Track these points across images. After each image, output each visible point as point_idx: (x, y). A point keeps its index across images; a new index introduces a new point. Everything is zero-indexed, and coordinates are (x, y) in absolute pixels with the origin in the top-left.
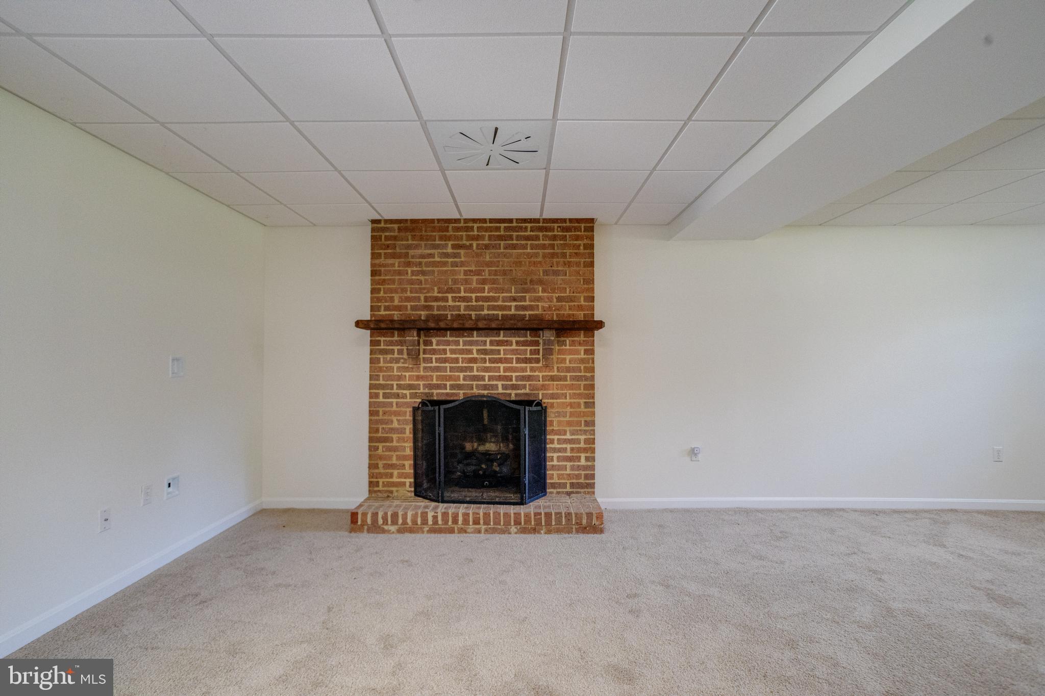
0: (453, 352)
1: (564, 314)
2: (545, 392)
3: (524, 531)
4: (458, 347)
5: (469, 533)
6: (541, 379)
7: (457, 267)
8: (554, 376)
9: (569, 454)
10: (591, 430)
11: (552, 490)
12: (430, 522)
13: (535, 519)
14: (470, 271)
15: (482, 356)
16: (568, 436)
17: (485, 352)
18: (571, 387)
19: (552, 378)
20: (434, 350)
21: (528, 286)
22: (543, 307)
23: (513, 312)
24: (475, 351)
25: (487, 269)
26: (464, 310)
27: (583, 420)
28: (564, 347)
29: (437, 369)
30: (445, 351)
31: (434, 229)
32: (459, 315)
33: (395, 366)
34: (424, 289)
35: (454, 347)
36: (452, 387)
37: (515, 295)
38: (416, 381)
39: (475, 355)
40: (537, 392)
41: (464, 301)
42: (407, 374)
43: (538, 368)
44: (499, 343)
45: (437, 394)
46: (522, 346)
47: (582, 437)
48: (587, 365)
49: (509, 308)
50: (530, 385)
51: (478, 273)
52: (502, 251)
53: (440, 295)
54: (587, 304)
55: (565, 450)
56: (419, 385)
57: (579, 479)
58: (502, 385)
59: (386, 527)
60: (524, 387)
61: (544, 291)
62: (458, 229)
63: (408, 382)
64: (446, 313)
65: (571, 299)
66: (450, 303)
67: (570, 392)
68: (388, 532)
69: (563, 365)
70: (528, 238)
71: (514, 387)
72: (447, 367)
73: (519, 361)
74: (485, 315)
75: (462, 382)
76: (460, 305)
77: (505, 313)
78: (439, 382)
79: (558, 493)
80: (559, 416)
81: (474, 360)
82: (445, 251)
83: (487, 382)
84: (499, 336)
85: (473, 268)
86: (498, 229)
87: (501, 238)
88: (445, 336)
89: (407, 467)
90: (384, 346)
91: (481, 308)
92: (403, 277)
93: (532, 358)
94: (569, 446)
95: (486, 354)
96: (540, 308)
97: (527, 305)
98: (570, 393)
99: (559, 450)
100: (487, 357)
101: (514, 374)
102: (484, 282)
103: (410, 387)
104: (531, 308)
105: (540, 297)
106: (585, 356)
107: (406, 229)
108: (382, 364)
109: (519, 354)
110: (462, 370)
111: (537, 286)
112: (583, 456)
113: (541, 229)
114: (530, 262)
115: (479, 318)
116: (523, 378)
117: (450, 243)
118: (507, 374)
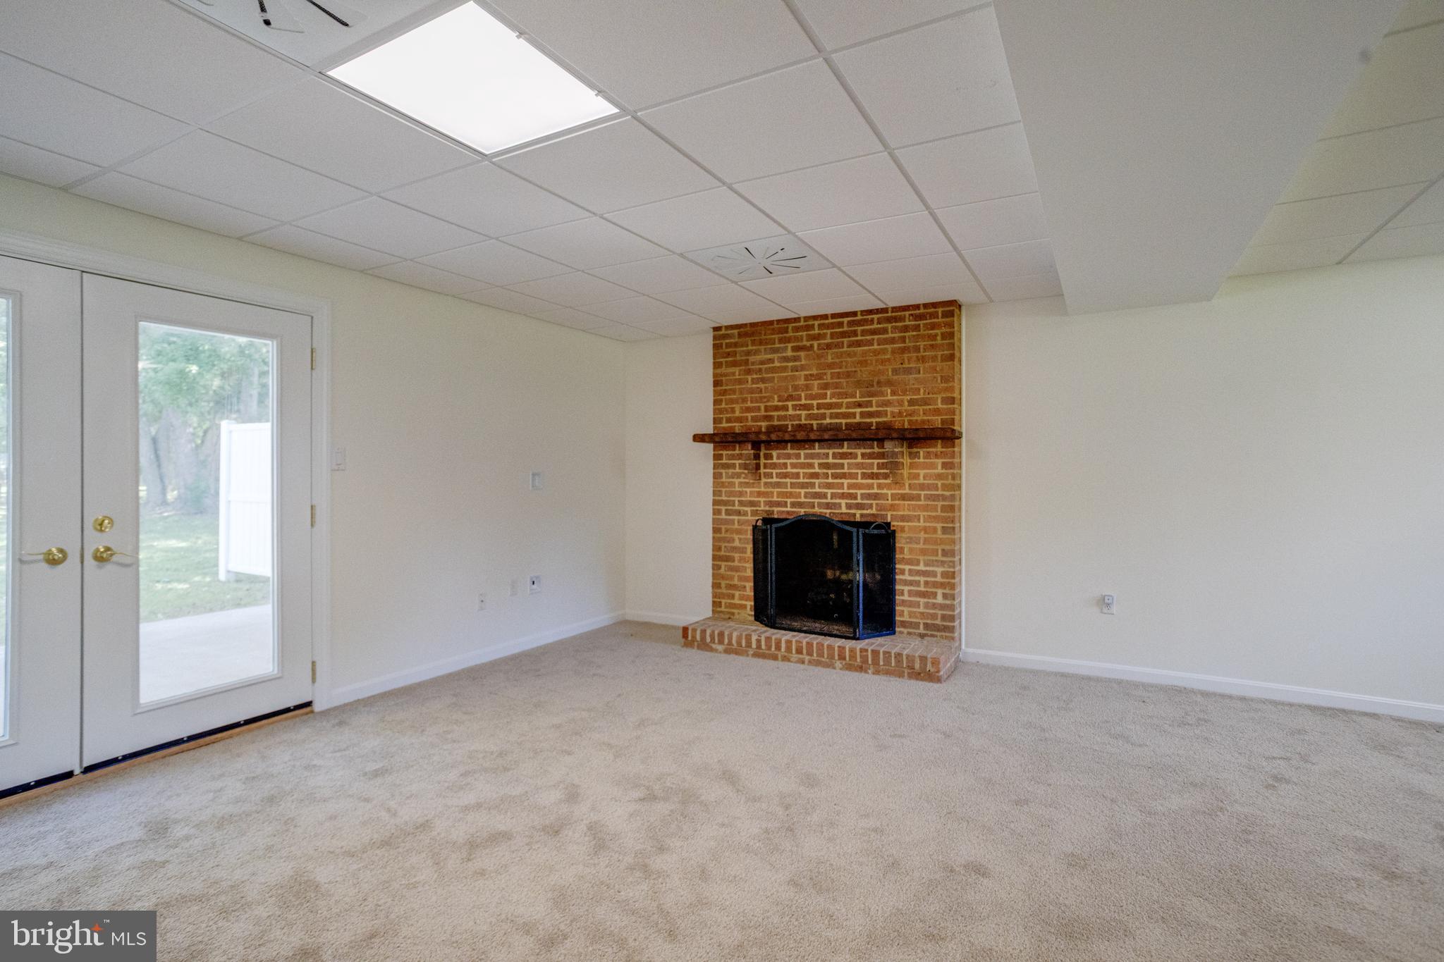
0: (794, 466)
1: (917, 420)
2: (894, 513)
3: (849, 667)
4: (799, 461)
5: (792, 662)
7: (797, 371)
8: (905, 494)
9: (922, 588)
10: (950, 561)
12: (754, 646)
13: (861, 656)
14: (811, 375)
15: (825, 471)
16: (922, 567)
17: (827, 466)
18: (925, 508)
19: (903, 497)
20: (775, 464)
21: (875, 388)
22: (892, 412)
23: (858, 419)
24: (816, 466)
25: (829, 372)
26: (805, 420)
27: (940, 548)
28: (916, 460)
29: (778, 485)
30: (785, 465)
31: (774, 332)
32: (800, 425)
33: (737, 481)
34: (765, 397)
35: (795, 461)
36: (793, 505)
37: (861, 399)
38: (757, 497)
39: (817, 470)
40: (885, 513)
41: (804, 410)
42: (748, 490)
43: (886, 484)
44: (843, 456)
45: (778, 512)
46: (869, 459)
47: (939, 570)
48: (945, 482)
49: (854, 415)
50: (877, 504)
51: (819, 377)
52: (845, 349)
53: (780, 404)
54: (945, 406)
55: (917, 583)
56: (760, 502)
57: (934, 620)
58: (846, 503)
59: (714, 646)
60: (871, 506)
61: (893, 393)
62: (797, 329)
63: (749, 499)
64: (786, 423)
65: (925, 402)
66: (791, 412)
67: (924, 513)
68: (716, 651)
69: (916, 482)
70: (874, 332)
71: (859, 506)
72: (787, 483)
73: (864, 476)
74: (827, 424)
75: (803, 500)
76: (801, 414)
77: (848, 421)
78: (779, 499)
80: (910, 543)
81: (816, 476)
82: (784, 355)
83: (829, 500)
84: (843, 447)
85: (814, 372)
86: (841, 324)
87: (844, 335)
88: (785, 448)
89: (748, 589)
90: (726, 460)
91: (823, 416)
92: (744, 386)
93: (880, 473)
94: (922, 579)
95: (829, 468)
96: (889, 414)
97: (874, 411)
98: (924, 516)
99: (911, 583)
100: (830, 472)
101: (859, 492)
102: (826, 386)
103: (752, 504)
104: (877, 414)
105: (888, 400)
106: (944, 471)
107: (746, 335)
108: (724, 480)
109: (863, 468)
110: (803, 486)
111: (885, 389)
112: (940, 592)
113: (889, 320)
114: (877, 361)
115: (823, 429)
116: (869, 496)
117: (790, 345)
118: (851, 491)
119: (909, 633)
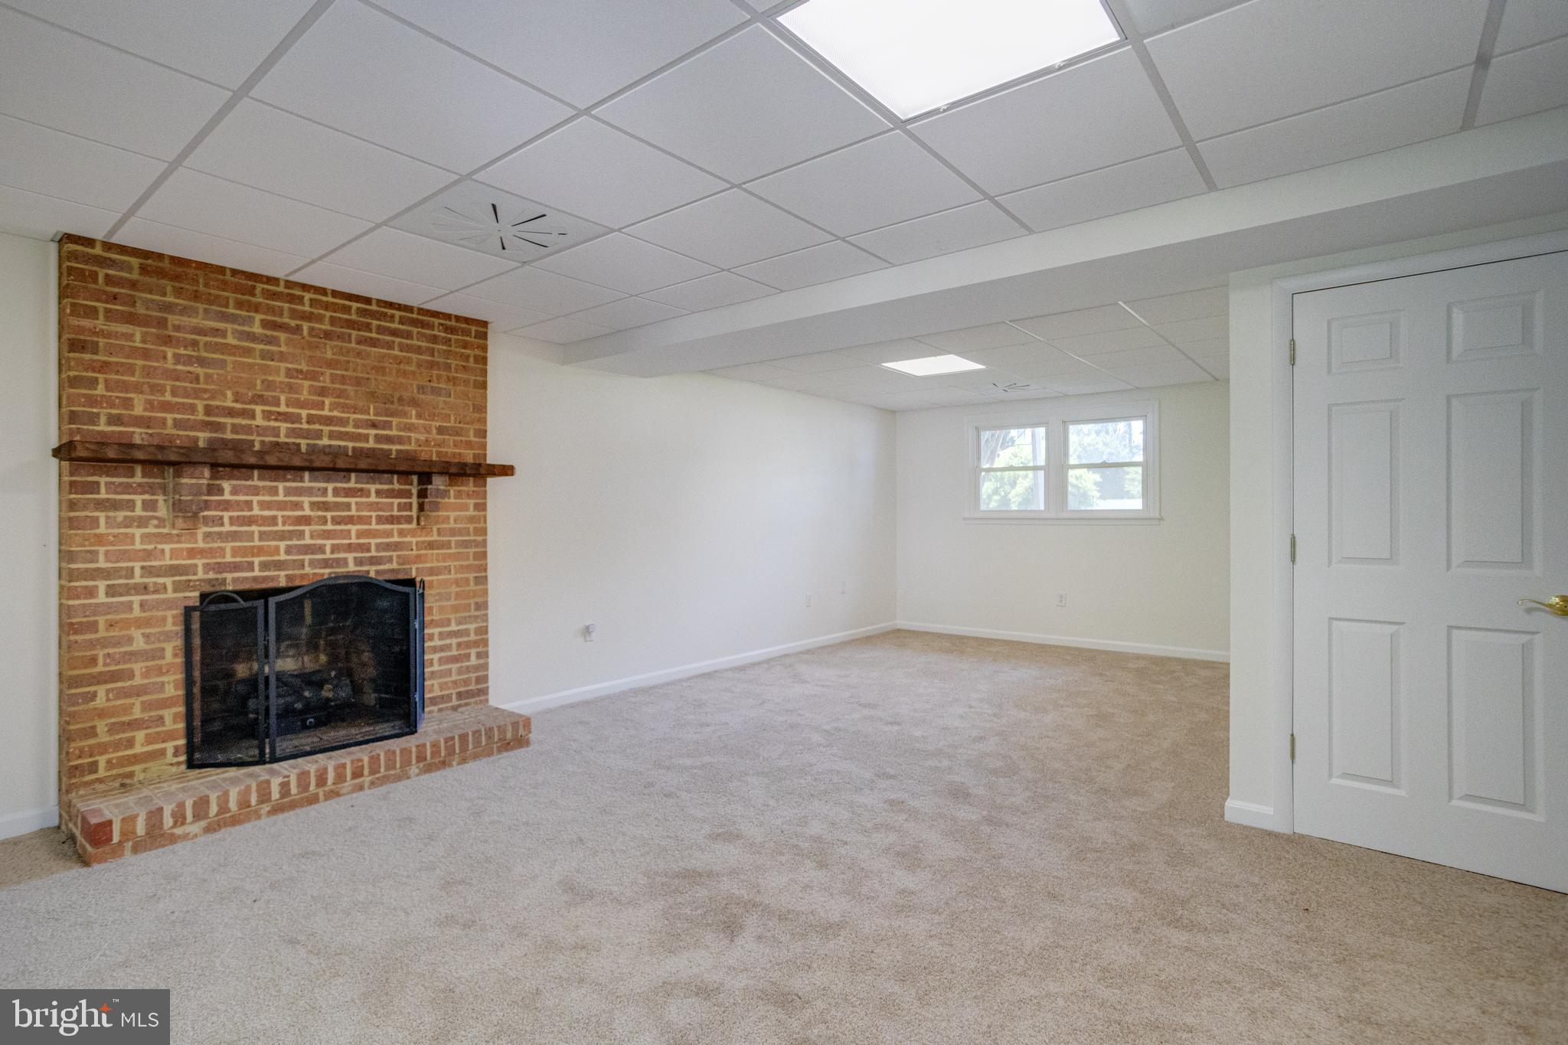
0: (264, 505)
1: (447, 452)
2: (420, 566)
3: (429, 769)
4: (275, 498)
6: (414, 548)
7: (272, 360)
8: (433, 541)
9: (455, 653)
10: (483, 615)
11: (432, 708)
12: (275, 795)
13: (446, 747)
14: (297, 370)
15: (320, 513)
16: (454, 627)
17: (325, 507)
18: (456, 557)
19: (431, 545)
20: (227, 502)
21: (395, 406)
22: (417, 440)
23: (371, 444)
24: (306, 506)
25: (328, 372)
26: (287, 436)
27: (472, 601)
28: (446, 500)
29: (234, 536)
30: (249, 505)
31: (224, 285)
32: (277, 444)
33: (138, 532)
34: (205, 391)
35: (267, 498)
36: (264, 566)
37: (375, 418)
38: (189, 558)
39: (307, 512)
40: (408, 567)
41: (285, 421)
42: (167, 547)
43: (410, 530)
44: (349, 493)
45: (235, 580)
46: (387, 497)
47: (472, 627)
48: (477, 525)
49: (366, 438)
50: (398, 556)
51: (313, 376)
52: (353, 345)
53: (238, 406)
54: (477, 440)
55: (449, 647)
56: (196, 566)
57: (468, 686)
58: (355, 558)
59: (179, 831)
60: (390, 560)
61: (419, 416)
62: (274, 296)
63: (168, 562)
64: (251, 438)
65: (457, 432)
66: (259, 421)
67: (455, 563)
68: (185, 837)
69: (446, 526)
70: (394, 333)
71: (373, 561)
72: (253, 532)
73: (380, 520)
74: (324, 446)
75: (283, 557)
76: (279, 427)
77: (358, 445)
78: (238, 559)
80: (440, 600)
81: (306, 520)
82: (246, 329)
83: (328, 555)
84: (349, 480)
85: (304, 367)
86: (347, 310)
87: (350, 324)
88: (251, 478)
89: (168, 720)
90: (107, 493)
91: (319, 435)
92: (155, 364)
93: (402, 516)
94: (454, 641)
95: (327, 510)
96: (413, 441)
97: (394, 436)
98: (455, 566)
99: (442, 649)
100: (329, 515)
101: (373, 541)
102: (323, 392)
103: (174, 570)
104: (400, 440)
105: (413, 424)
106: (476, 513)
107: (161, 273)
108: (102, 529)
109: (380, 510)
110: (282, 536)
111: (409, 409)
112: (473, 652)
113: (414, 323)
114: (398, 371)
115: (314, 451)
116: (388, 547)
117: (258, 317)
118: (362, 541)
119: (440, 710)
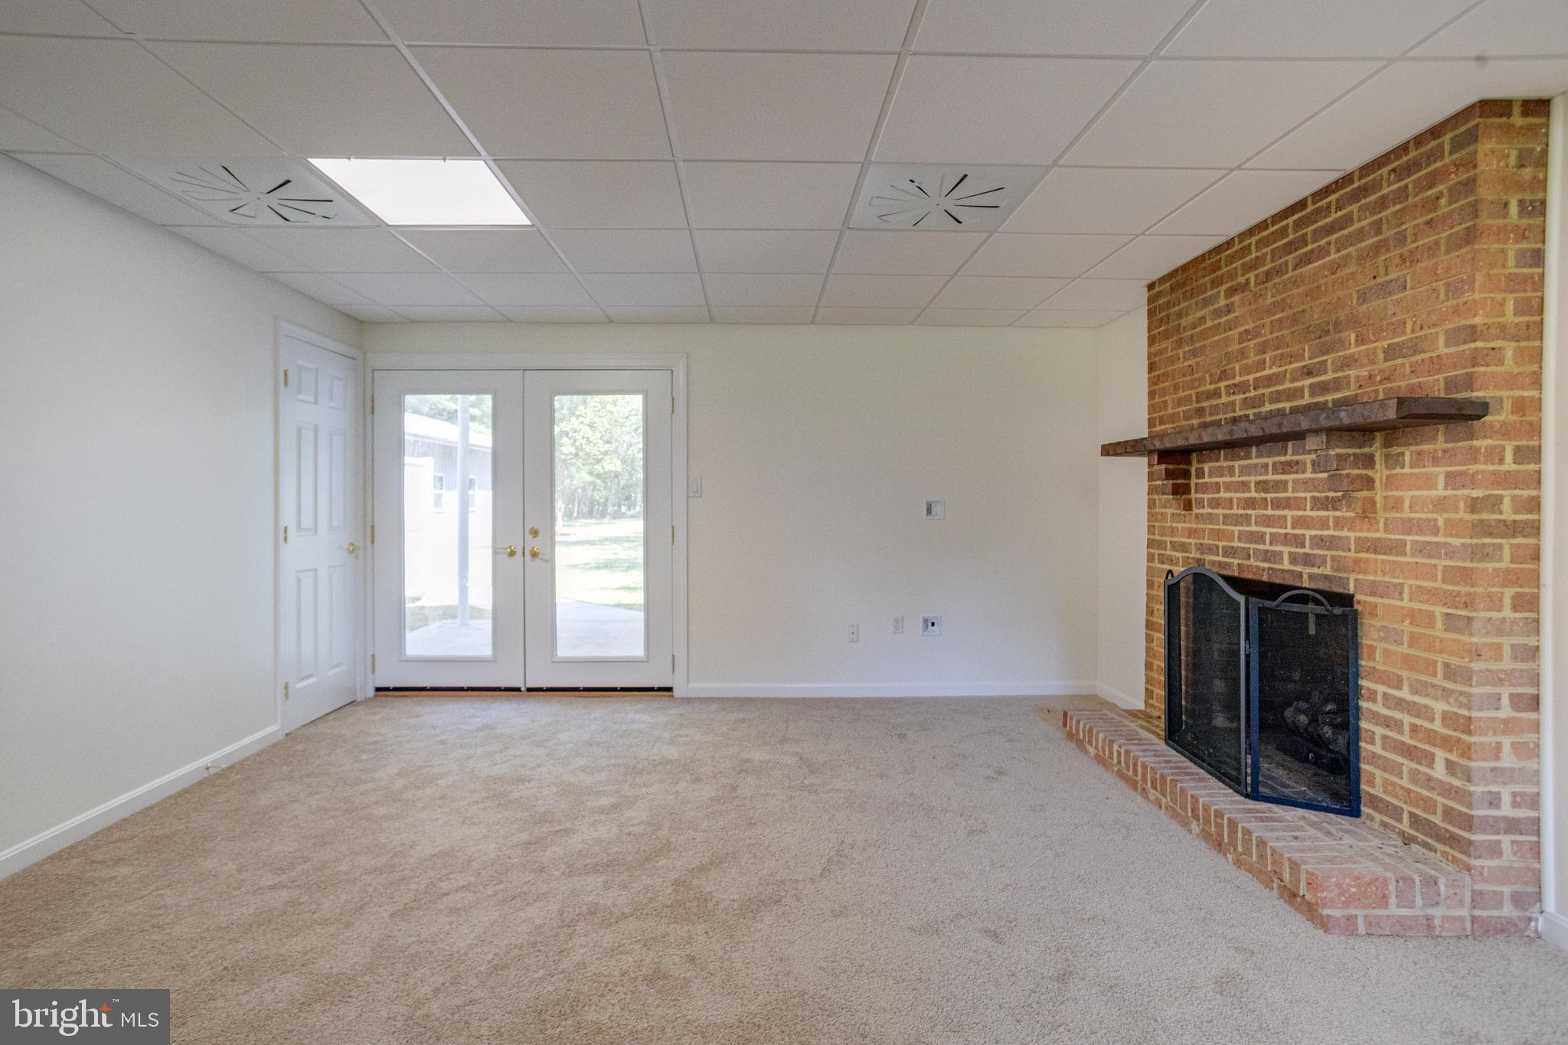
0: (1226, 487)
1: (1399, 387)
2: (1360, 577)
3: (1207, 838)
4: (1233, 479)
5: (1149, 800)
6: (1353, 547)
7: (1230, 330)
8: (1377, 540)
9: (1407, 739)
10: (1461, 693)
11: (1372, 812)
12: (1116, 759)
13: (1215, 822)
14: (1246, 332)
15: (1263, 495)
16: (1406, 694)
17: (1266, 486)
18: (1413, 571)
19: (1375, 546)
20: (1207, 484)
21: (1332, 336)
22: (1358, 379)
23: (1306, 399)
24: (1253, 486)
25: (1269, 321)
26: (1241, 409)
27: (1440, 660)
28: (1398, 470)
29: (1209, 518)
30: (1218, 487)
31: (1205, 272)
32: (1235, 419)
33: (1168, 512)
34: (1196, 380)
35: (1229, 479)
36: (1225, 551)
37: (1309, 362)
38: (1189, 538)
39: (1253, 494)
40: (1345, 576)
41: (1239, 392)
42: (1180, 526)
43: (1347, 520)
44: (1287, 468)
45: (1208, 562)
47: (1439, 707)
48: (1453, 516)
49: (1301, 392)
50: (1332, 557)
51: (1257, 333)
52: (1290, 274)
53: (1213, 387)
54: (1453, 350)
55: (1399, 726)
56: (1191, 544)
57: (1430, 813)
58: (1289, 554)
59: (1088, 746)
60: (1325, 561)
61: (1361, 340)
62: (1231, 259)
63: (1180, 540)
64: (1219, 417)
65: (1415, 347)
66: (1224, 399)
67: (1411, 582)
68: (1086, 752)
69: (1397, 515)
70: (1332, 229)
71: (1308, 561)
72: (1219, 515)
73: (1316, 504)
74: (1267, 413)
75: (1236, 544)
76: (1236, 401)
77: (1294, 403)
78: (1211, 542)
79: (1384, 825)
80: (1386, 640)
81: (1252, 503)
82: (1216, 306)
83: (1268, 547)
84: (1286, 452)
85: (1250, 326)
86: (1284, 232)
87: (1289, 248)
88: (1219, 459)
91: (1262, 401)
92: (1176, 367)
94: (1406, 719)
95: (1268, 491)
96: (1353, 381)
97: (1329, 380)
98: (1411, 586)
100: (1269, 496)
101: (1308, 533)
102: (1262, 349)
104: (1335, 385)
105: (1352, 356)
106: (1449, 492)
107: (1178, 286)
108: (1157, 510)
109: (1314, 490)
110: (1237, 520)
111: (1347, 334)
112: (1440, 755)
113: (1355, 196)
114: (1335, 283)
115: (1262, 421)
116: (1322, 542)
117: (1222, 289)
118: (1297, 532)
